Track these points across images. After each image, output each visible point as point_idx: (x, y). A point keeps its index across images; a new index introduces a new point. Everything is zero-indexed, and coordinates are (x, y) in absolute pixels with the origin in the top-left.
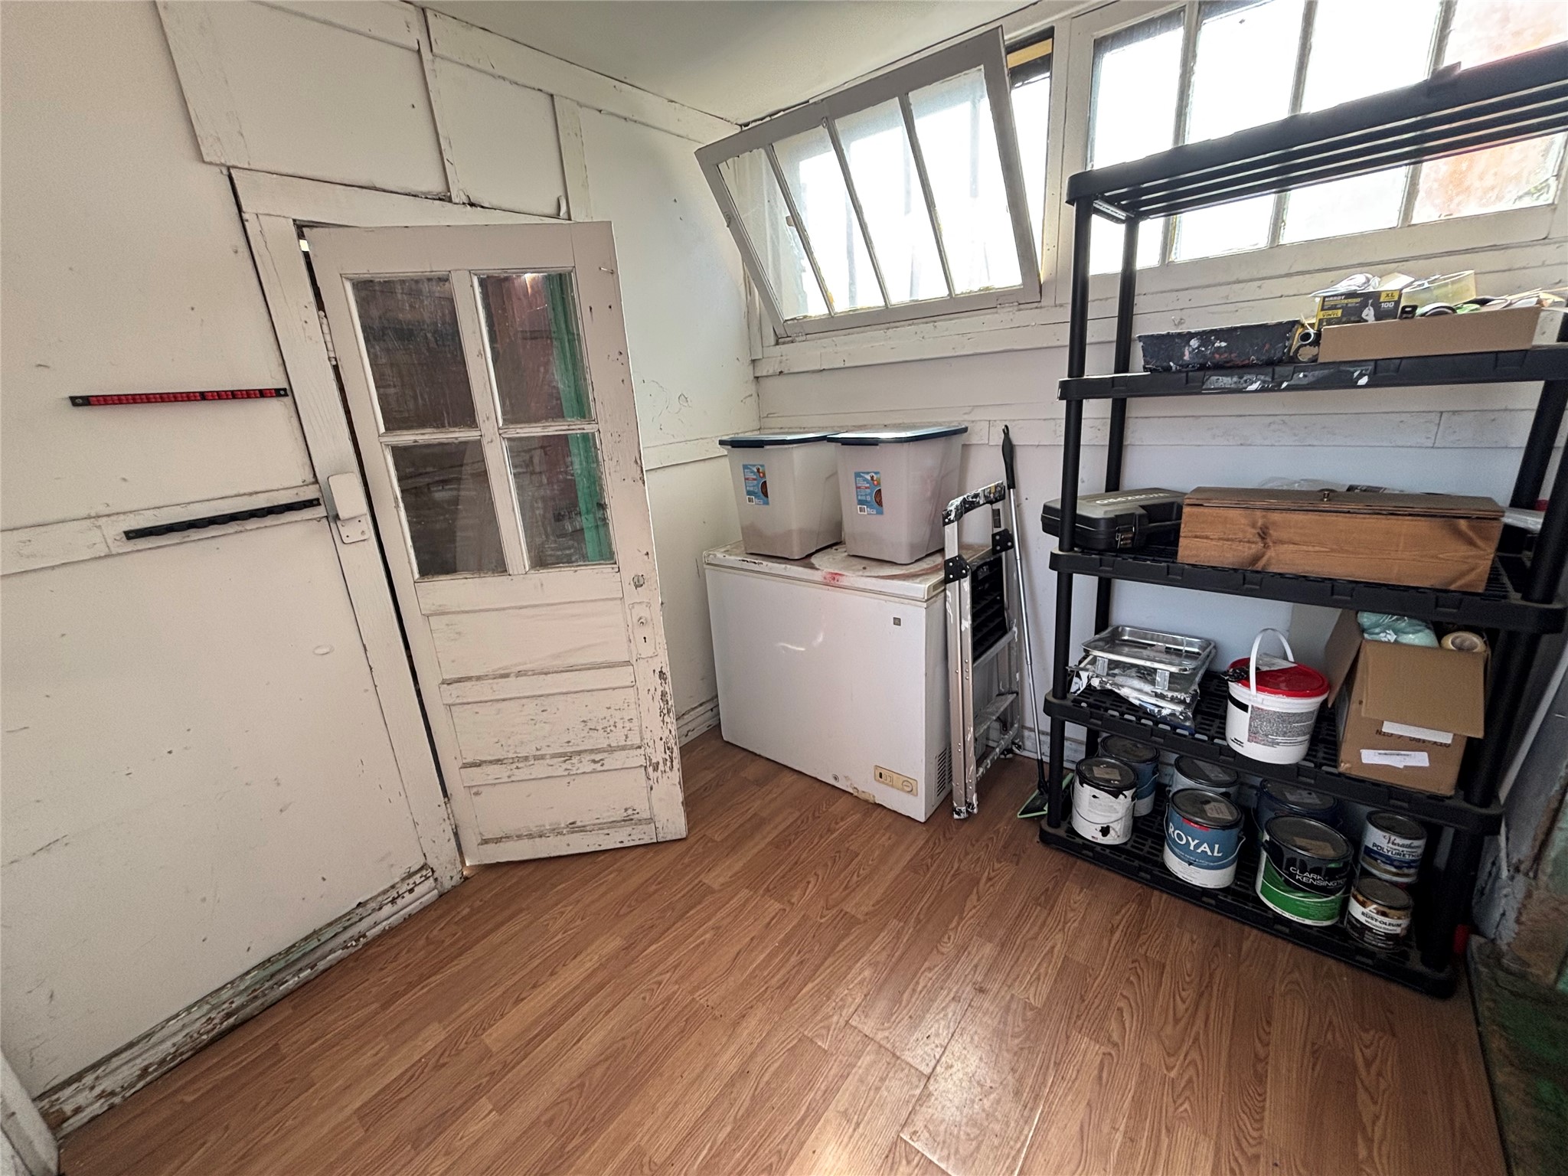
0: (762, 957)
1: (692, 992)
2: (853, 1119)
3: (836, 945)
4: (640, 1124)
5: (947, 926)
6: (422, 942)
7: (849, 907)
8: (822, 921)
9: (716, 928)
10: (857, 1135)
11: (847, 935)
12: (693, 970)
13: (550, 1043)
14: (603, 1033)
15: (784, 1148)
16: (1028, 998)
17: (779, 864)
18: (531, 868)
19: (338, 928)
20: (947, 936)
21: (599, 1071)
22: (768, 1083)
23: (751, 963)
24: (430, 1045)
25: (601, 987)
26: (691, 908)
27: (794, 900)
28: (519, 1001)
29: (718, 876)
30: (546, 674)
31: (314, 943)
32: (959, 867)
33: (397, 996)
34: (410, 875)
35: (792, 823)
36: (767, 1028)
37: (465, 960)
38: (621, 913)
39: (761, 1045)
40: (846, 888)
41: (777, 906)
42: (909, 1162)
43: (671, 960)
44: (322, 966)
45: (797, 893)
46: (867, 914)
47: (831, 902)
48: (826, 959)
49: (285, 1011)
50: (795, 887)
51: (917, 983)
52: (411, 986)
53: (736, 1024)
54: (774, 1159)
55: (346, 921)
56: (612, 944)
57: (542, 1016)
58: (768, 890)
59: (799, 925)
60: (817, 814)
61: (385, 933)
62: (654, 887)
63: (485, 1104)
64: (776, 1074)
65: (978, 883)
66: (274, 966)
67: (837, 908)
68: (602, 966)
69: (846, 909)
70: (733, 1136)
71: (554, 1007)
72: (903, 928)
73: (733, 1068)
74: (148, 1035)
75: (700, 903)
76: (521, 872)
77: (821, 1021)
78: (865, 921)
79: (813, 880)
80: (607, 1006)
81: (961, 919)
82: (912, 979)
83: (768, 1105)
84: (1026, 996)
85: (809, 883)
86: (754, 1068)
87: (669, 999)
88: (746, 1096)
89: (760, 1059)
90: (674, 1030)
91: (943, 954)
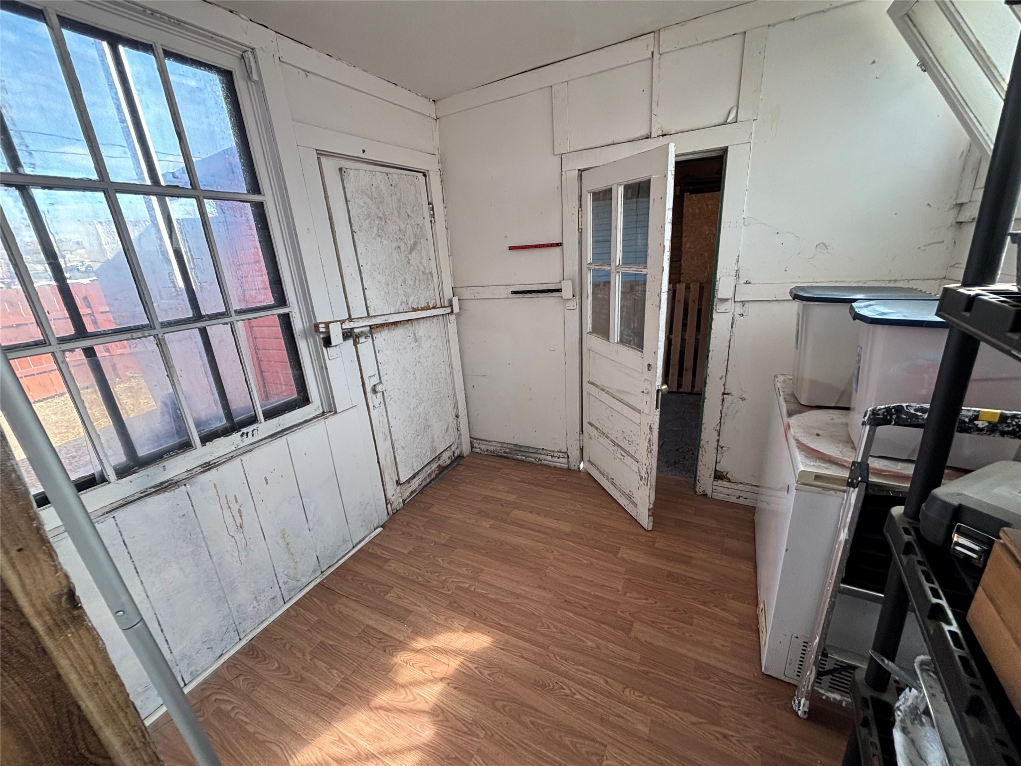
0: (581, 588)
1: (551, 565)
2: (504, 647)
3: (603, 623)
4: (491, 568)
5: (651, 695)
6: (546, 476)
7: (637, 626)
8: (619, 612)
9: (592, 564)
10: (498, 649)
11: (614, 628)
12: (563, 562)
13: (516, 528)
14: (523, 542)
15: (489, 620)
16: (607, 759)
17: (653, 581)
18: (596, 485)
19: (534, 451)
20: (640, 694)
21: (509, 547)
22: (515, 607)
23: (576, 584)
24: (508, 499)
25: (544, 533)
26: (600, 549)
27: (628, 594)
28: (531, 512)
29: (627, 554)
30: (614, 397)
31: (527, 450)
32: (724, 707)
33: (524, 482)
34: (561, 452)
35: (696, 579)
36: (542, 601)
37: (543, 490)
38: (586, 525)
39: (533, 600)
40: (653, 622)
41: (620, 588)
42: (489, 675)
43: (566, 552)
44: (528, 459)
45: (635, 595)
46: (637, 638)
47: (636, 615)
48: (592, 619)
49: (513, 463)
50: (639, 593)
51: (593, 675)
52: (529, 483)
53: (540, 587)
54: (484, 617)
55: (537, 451)
56: (566, 528)
57: (526, 521)
58: (630, 580)
59: (611, 601)
60: (717, 592)
61: (546, 465)
62: (606, 530)
63: (492, 522)
64: (519, 609)
65: (713, 724)
66: (518, 448)
67: (632, 619)
68: (554, 530)
69: (635, 625)
70: (491, 600)
71: (531, 523)
72: (636, 663)
73: (519, 592)
74: (490, 441)
75: (605, 552)
76: (592, 484)
77: (552, 624)
78: (630, 638)
79: (650, 601)
80: (535, 538)
81: (664, 707)
82: (595, 671)
83: (506, 610)
84: (609, 757)
85: (647, 599)
86: (521, 600)
87: (545, 558)
88: (509, 600)
89: (526, 601)
90: (531, 565)
91: (623, 691)
